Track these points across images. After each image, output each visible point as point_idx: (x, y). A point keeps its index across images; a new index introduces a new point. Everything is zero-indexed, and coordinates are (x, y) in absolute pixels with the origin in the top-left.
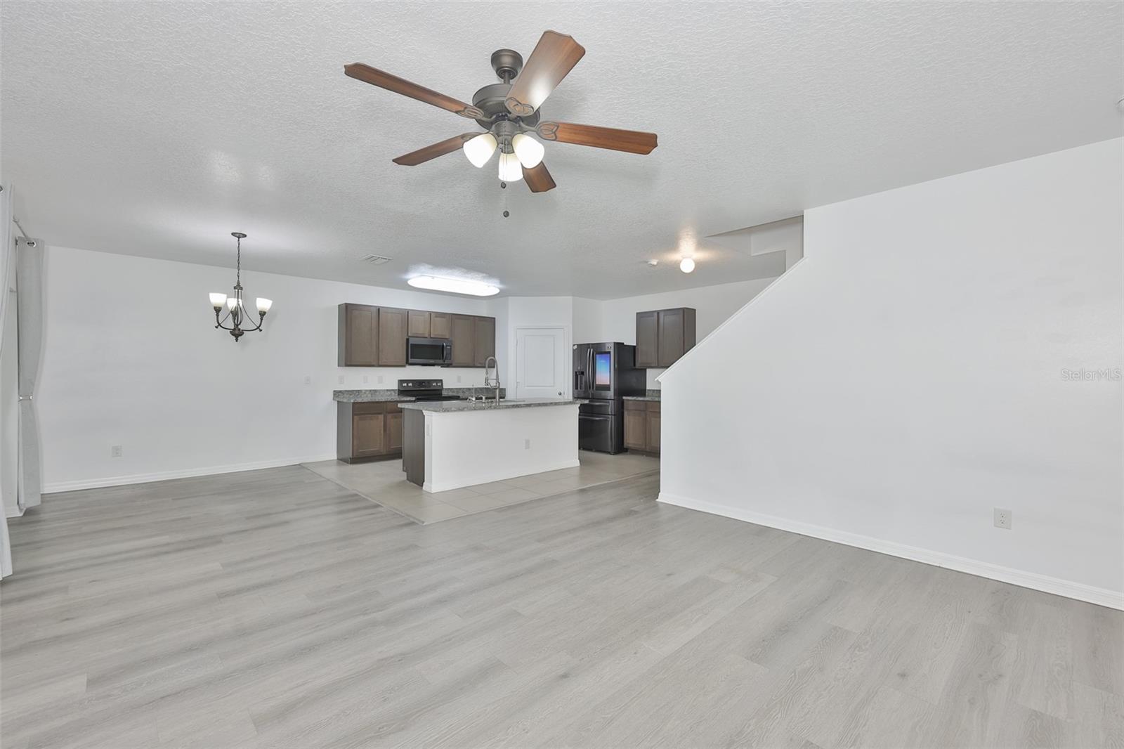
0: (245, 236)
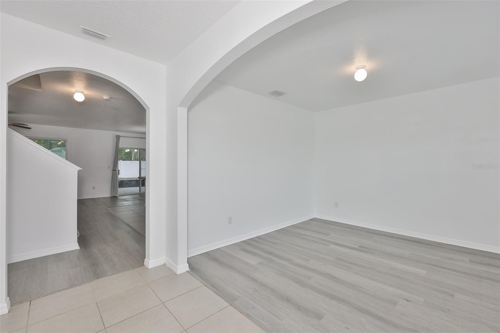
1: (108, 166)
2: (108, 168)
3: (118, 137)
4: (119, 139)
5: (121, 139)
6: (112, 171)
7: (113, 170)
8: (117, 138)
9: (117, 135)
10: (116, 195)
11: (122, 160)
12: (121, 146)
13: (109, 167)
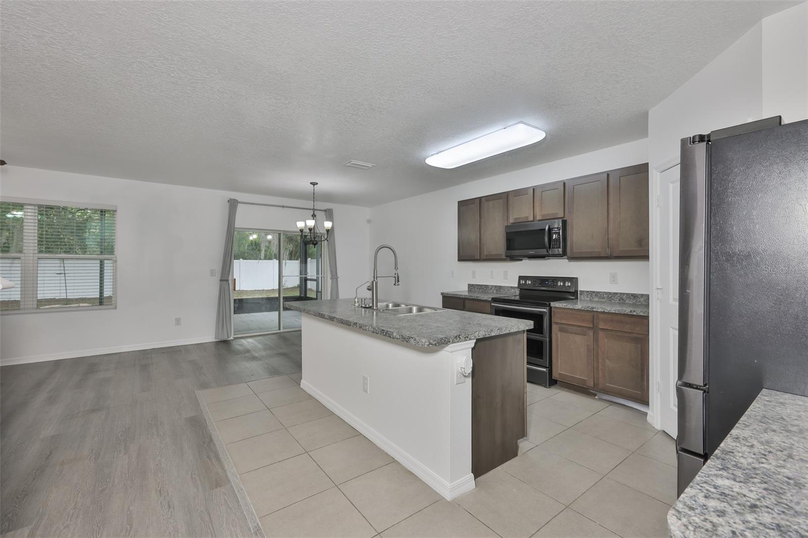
0: (317, 184)
1: (211, 270)
2: (211, 276)
3: (233, 204)
4: (236, 207)
5: (240, 208)
6: (219, 281)
7: (221, 280)
8: (231, 205)
9: (230, 199)
10: (228, 338)
11: (243, 259)
12: (239, 223)
13: (212, 273)
